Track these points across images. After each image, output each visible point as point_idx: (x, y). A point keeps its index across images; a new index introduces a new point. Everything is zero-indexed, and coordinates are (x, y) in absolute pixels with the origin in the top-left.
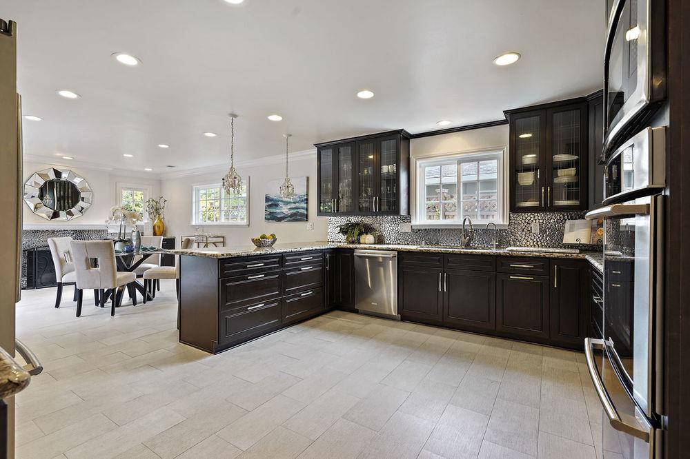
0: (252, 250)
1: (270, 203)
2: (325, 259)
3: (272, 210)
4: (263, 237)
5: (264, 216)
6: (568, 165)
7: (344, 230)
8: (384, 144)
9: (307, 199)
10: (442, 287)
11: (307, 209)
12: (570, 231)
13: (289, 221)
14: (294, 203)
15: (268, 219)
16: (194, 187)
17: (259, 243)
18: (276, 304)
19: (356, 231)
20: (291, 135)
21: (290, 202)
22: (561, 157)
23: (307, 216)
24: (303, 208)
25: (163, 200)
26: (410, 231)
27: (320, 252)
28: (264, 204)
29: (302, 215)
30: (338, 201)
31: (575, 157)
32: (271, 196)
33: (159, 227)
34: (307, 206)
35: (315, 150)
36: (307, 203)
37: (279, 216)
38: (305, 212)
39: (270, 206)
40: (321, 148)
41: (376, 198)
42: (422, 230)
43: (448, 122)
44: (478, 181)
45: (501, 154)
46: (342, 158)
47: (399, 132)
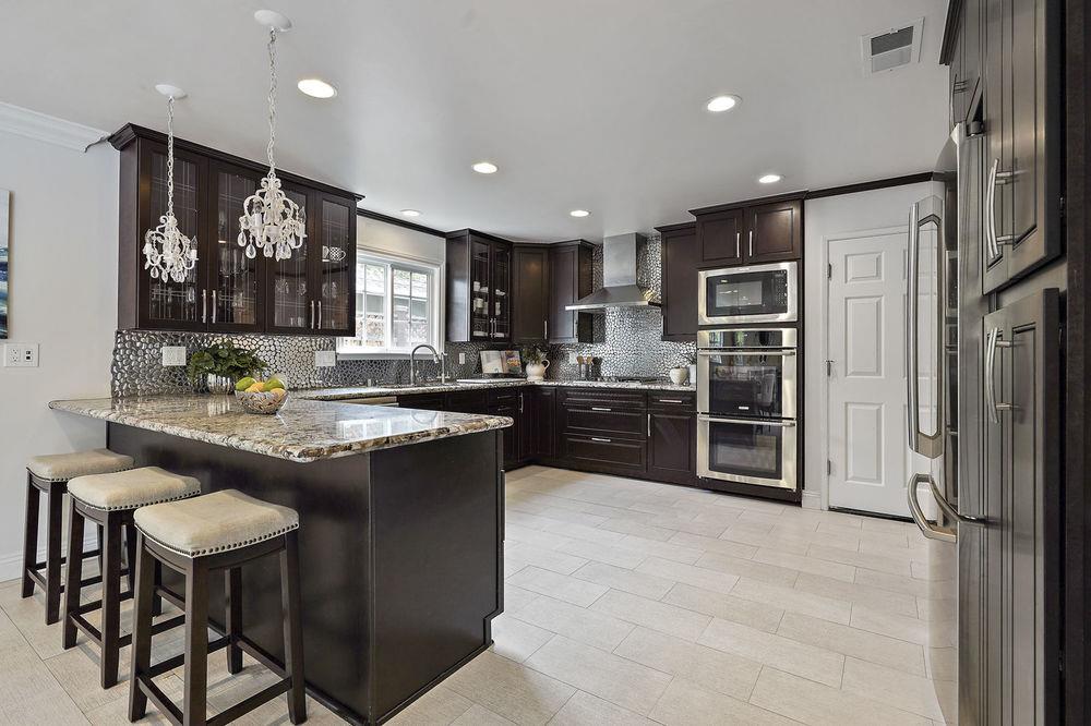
8: (327, 207)
9: (7, 265)
11: (7, 300)
12: (488, 362)
23: (6, 321)
26: (334, 364)
34: (7, 288)
36: (7, 279)
41: (316, 304)
42: (351, 362)
43: (416, 214)
44: (411, 297)
45: (437, 270)
46: (225, 196)
47: (354, 197)
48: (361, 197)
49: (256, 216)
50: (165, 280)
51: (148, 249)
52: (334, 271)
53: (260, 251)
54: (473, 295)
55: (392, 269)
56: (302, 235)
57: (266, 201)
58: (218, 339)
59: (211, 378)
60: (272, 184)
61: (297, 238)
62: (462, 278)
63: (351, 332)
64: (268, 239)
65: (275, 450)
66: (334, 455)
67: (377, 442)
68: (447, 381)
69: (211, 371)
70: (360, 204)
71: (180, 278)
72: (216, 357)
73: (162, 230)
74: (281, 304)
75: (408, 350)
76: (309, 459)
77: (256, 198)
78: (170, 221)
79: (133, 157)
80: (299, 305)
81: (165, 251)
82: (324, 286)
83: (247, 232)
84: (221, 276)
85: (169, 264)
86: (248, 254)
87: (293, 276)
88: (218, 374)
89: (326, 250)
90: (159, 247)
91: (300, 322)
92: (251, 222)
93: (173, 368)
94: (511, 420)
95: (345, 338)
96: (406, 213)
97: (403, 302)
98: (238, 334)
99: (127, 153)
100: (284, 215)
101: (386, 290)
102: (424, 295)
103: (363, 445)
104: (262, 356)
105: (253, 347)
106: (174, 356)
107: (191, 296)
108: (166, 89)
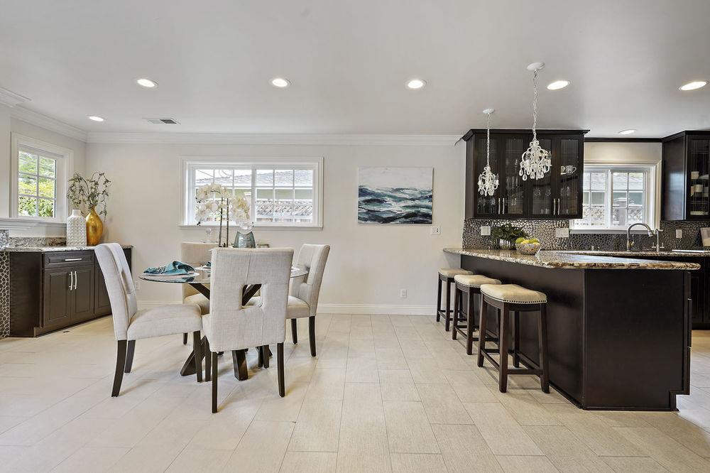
5: (357, 215)
8: (564, 142)
9: (432, 196)
16: (187, 163)
25: (102, 180)
26: (568, 236)
28: (357, 199)
32: (371, 188)
33: (95, 228)
34: (432, 204)
36: (433, 201)
41: (557, 200)
42: (580, 235)
43: (633, 131)
44: (628, 190)
45: (653, 169)
46: (509, 151)
47: (582, 132)
48: (586, 132)
49: (527, 161)
50: (486, 195)
51: (480, 183)
52: (568, 180)
53: (529, 176)
54: (690, 183)
55: (612, 173)
56: (549, 165)
57: (531, 153)
58: (505, 223)
59: (502, 241)
60: (535, 144)
61: (547, 167)
62: (678, 171)
63: (579, 215)
64: (533, 170)
65: (537, 263)
66: (564, 267)
67: (588, 265)
68: (661, 250)
69: (502, 238)
70: (586, 136)
71: (491, 194)
72: (504, 231)
73: (485, 173)
74: (536, 202)
75: (625, 228)
76: (552, 267)
77: (528, 152)
78: (488, 169)
79: (472, 143)
80: (547, 202)
81: (486, 182)
82: (562, 189)
83: (523, 169)
84: (507, 191)
85: (487, 188)
86: (523, 179)
87: (543, 186)
88: (504, 239)
89: (563, 168)
90: (484, 181)
91: (547, 211)
92: (526, 164)
93: (485, 236)
94: (698, 265)
95: (575, 220)
96: (622, 133)
97: (622, 195)
98: (514, 219)
99: (469, 142)
100: (541, 158)
101: (607, 187)
102: (641, 187)
103: (581, 265)
104: (526, 231)
105: (521, 226)
106: (485, 231)
107: (493, 202)
108: (487, 111)
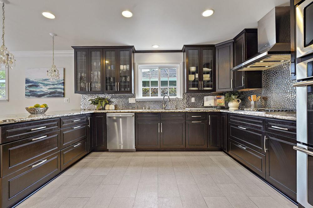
0: (26, 117)
1: (30, 84)
2: (87, 121)
3: (32, 89)
4: (37, 106)
5: (25, 94)
6: (208, 73)
7: (95, 103)
8: (122, 53)
9: (64, 83)
10: (160, 130)
11: (64, 89)
12: (207, 101)
13: (49, 97)
14: (53, 85)
15: (29, 96)
17: (33, 111)
18: (56, 157)
19: (104, 103)
20: (56, 35)
21: (50, 84)
22: (205, 69)
23: (64, 94)
24: (61, 89)
26: (135, 102)
27: (84, 116)
28: (25, 85)
29: (60, 93)
30: (91, 84)
31: (210, 70)
32: (31, 80)
34: (64, 87)
35: (73, 51)
36: (64, 85)
37: (39, 94)
38: (63, 91)
39: (30, 86)
40: (77, 49)
46: (93, 58)
47: (131, 47)
